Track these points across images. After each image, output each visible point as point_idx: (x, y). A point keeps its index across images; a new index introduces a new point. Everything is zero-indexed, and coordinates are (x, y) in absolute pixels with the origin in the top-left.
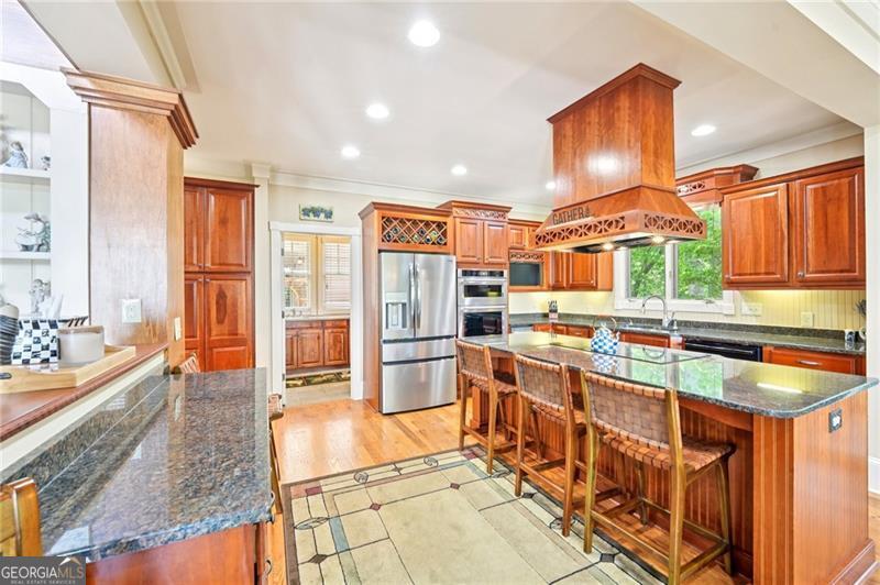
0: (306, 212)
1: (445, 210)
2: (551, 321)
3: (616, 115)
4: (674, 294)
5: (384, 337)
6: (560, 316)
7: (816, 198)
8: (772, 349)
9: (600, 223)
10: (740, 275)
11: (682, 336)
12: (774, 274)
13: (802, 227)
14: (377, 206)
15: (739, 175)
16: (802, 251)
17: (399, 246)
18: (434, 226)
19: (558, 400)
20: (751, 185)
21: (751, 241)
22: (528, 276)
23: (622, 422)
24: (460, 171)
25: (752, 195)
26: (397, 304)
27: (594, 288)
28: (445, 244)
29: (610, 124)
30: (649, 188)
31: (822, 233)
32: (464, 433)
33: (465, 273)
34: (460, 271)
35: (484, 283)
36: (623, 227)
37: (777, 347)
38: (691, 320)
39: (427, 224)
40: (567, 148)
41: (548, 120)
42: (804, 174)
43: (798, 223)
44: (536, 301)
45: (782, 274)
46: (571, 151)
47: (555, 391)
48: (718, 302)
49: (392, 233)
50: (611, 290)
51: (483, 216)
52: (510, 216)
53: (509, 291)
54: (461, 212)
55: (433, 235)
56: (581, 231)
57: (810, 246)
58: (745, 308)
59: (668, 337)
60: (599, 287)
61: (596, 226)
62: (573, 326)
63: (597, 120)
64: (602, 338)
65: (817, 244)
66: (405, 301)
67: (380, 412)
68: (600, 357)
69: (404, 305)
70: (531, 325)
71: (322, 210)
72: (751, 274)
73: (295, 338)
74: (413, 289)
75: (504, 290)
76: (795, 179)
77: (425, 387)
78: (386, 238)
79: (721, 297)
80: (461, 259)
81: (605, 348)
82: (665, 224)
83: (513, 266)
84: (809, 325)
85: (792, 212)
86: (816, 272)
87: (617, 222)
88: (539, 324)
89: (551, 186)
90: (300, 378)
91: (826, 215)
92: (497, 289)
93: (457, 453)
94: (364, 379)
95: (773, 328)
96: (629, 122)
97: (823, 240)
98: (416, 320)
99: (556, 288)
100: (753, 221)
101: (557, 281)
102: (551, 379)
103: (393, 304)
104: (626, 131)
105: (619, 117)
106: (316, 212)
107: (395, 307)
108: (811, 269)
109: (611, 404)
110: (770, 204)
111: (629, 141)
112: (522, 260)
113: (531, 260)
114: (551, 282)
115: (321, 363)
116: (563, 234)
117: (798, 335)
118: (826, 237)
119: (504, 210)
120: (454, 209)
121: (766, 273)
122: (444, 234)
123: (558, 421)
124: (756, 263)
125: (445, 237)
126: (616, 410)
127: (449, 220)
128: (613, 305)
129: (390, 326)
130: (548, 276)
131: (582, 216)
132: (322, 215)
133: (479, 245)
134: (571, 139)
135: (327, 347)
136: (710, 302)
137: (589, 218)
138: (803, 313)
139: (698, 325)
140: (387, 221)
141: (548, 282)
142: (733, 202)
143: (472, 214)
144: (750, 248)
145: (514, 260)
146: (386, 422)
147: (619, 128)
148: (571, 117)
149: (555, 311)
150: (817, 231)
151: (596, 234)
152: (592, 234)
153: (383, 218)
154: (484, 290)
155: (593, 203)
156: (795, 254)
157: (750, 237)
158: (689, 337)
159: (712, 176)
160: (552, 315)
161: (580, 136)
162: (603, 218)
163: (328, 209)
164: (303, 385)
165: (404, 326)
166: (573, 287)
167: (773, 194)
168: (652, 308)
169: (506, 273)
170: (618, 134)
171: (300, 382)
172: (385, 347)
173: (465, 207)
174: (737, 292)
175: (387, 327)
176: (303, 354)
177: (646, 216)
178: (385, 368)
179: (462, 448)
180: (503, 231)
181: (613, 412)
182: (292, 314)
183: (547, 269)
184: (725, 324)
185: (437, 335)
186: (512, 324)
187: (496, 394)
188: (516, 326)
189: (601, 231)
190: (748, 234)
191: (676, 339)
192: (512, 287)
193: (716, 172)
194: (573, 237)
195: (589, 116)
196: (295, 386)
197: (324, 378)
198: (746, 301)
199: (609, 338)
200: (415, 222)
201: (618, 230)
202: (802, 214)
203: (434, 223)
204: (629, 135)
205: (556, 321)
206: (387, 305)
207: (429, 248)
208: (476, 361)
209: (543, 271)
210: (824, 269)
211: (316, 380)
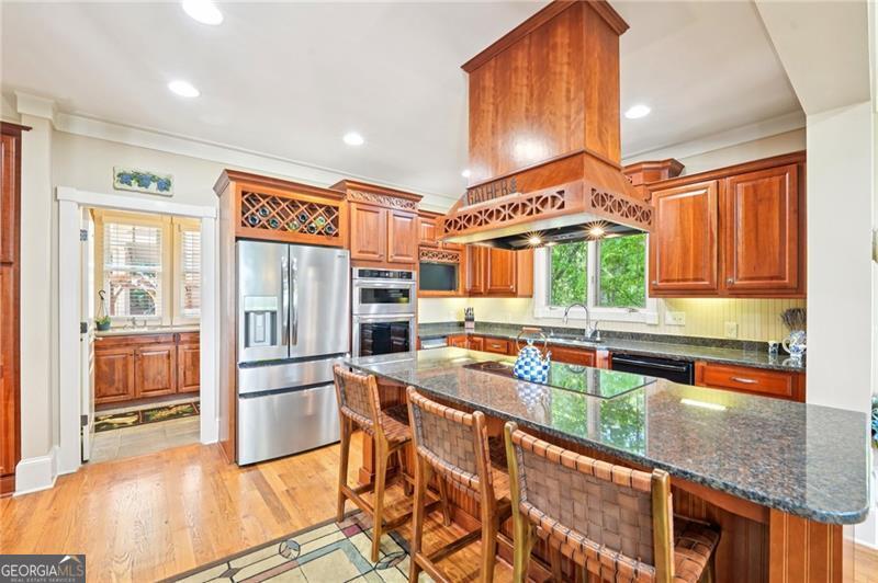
0: (125, 178)
1: (338, 192)
2: (467, 331)
3: (551, 57)
4: (596, 301)
5: (242, 358)
6: (478, 325)
7: (746, 197)
8: (704, 364)
9: (530, 200)
10: (668, 281)
11: (608, 349)
12: (703, 280)
13: (732, 228)
14: (232, 174)
15: (667, 171)
16: (732, 255)
17: (271, 233)
18: (320, 211)
19: (470, 465)
20: (677, 182)
21: (679, 244)
22: (441, 279)
23: (569, 516)
24: (354, 139)
25: (682, 192)
26: (263, 312)
27: (514, 294)
28: (337, 235)
29: (544, 70)
30: (593, 156)
31: (753, 235)
32: (343, 498)
33: (362, 274)
34: (356, 271)
35: (392, 287)
36: (562, 206)
37: (710, 363)
38: (614, 330)
39: (312, 208)
40: (488, 106)
41: (462, 67)
42: (734, 171)
43: (728, 225)
44: (452, 308)
45: (711, 280)
46: (491, 108)
47: (466, 452)
48: (641, 310)
49: (258, 216)
50: (531, 297)
51: (387, 204)
52: (422, 205)
53: (419, 296)
54: (358, 196)
55: (320, 222)
56: (504, 212)
57: (740, 250)
58: (669, 318)
59: (593, 350)
60: (519, 293)
61: (524, 205)
62: (490, 337)
63: (526, 65)
64: (528, 360)
65: (747, 249)
66: (275, 308)
67: (236, 462)
68: (527, 387)
69: (273, 314)
70: (444, 337)
71: (153, 179)
72: (678, 280)
73: (131, 359)
74: (286, 292)
75: (413, 294)
76: (725, 177)
77: (312, 421)
78: (248, 221)
79: (644, 306)
80: (355, 255)
81: (534, 373)
82: (614, 206)
83: (425, 268)
84: (732, 336)
85: (723, 214)
86: (746, 279)
87: (554, 198)
88: (453, 336)
89: (467, 174)
90: (136, 413)
91: (756, 216)
92: (405, 293)
93: (334, 527)
94: (220, 414)
95: (697, 339)
96: (569, 64)
97: (753, 243)
98: (290, 335)
99: (473, 293)
100: (681, 222)
101: (474, 286)
102: (460, 434)
103: (257, 312)
104: (565, 77)
105: (555, 58)
106: (143, 180)
107: (260, 317)
108: (740, 276)
109: (550, 483)
110: (699, 203)
111: (568, 91)
112: (435, 260)
113: (445, 260)
114: (468, 287)
115: (173, 390)
116: (481, 218)
117: (722, 346)
118: (757, 241)
119: (416, 198)
120: (349, 191)
121: (696, 280)
122: (336, 222)
123: (470, 492)
124: (684, 268)
125: (337, 226)
126: (561, 496)
127: (342, 205)
128: (533, 312)
129: (252, 343)
130: (464, 278)
131: (506, 192)
132: (153, 186)
133: (382, 240)
134: (492, 92)
135: (181, 367)
136: (633, 311)
137: (516, 195)
138: (727, 323)
139: (620, 336)
140: (251, 198)
141: (464, 286)
142: (661, 200)
143: (372, 199)
144: (678, 252)
145: (425, 259)
146: (243, 476)
147: (555, 73)
148: (492, 63)
149: (472, 320)
150: (747, 234)
151: (525, 217)
152: (519, 217)
153: (244, 193)
154: (393, 295)
155: (520, 177)
156: (725, 258)
157: (679, 238)
158: (616, 350)
159: (640, 170)
160: (468, 325)
161: (504, 88)
162: (534, 194)
163: (163, 177)
164: (136, 423)
165: (273, 342)
166: (491, 293)
167: (703, 192)
168: (576, 317)
169: (415, 274)
170: (554, 83)
171: (130, 420)
172: (243, 372)
173: (365, 191)
174: (661, 300)
175: (247, 345)
176: (144, 378)
177: (593, 190)
178: (242, 402)
179: (342, 518)
180: (411, 223)
181: (554, 496)
182: (130, 324)
183: (463, 271)
184: (648, 335)
185: (329, 351)
186: (421, 335)
187: (386, 445)
188: (427, 338)
189: (531, 213)
190: (676, 235)
191: (602, 353)
192: (422, 292)
193: (644, 166)
194: (495, 223)
195: (516, 60)
196: (123, 425)
197: (173, 411)
198: (670, 310)
199: (537, 360)
200: (294, 204)
201: (555, 210)
202: (732, 215)
203: (321, 206)
204: (568, 83)
205: (473, 332)
206: (247, 314)
207: (314, 238)
208: (359, 397)
209: (459, 273)
210: (754, 275)
211: (159, 415)
